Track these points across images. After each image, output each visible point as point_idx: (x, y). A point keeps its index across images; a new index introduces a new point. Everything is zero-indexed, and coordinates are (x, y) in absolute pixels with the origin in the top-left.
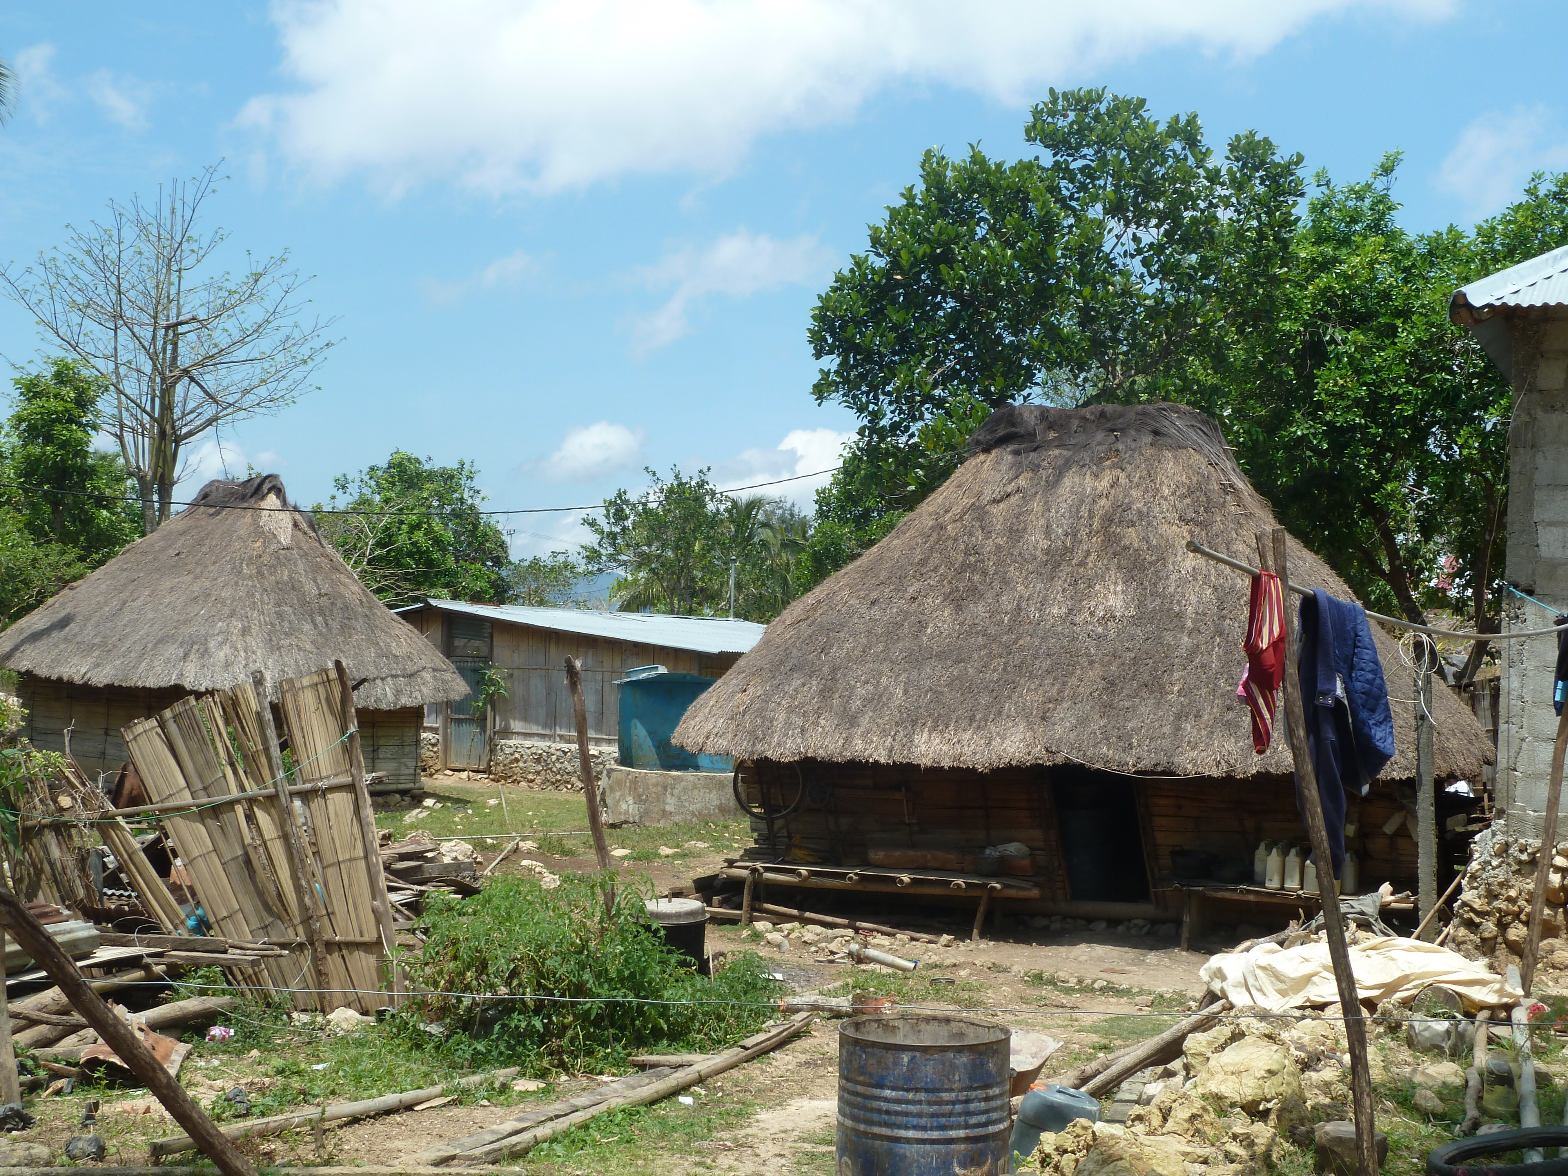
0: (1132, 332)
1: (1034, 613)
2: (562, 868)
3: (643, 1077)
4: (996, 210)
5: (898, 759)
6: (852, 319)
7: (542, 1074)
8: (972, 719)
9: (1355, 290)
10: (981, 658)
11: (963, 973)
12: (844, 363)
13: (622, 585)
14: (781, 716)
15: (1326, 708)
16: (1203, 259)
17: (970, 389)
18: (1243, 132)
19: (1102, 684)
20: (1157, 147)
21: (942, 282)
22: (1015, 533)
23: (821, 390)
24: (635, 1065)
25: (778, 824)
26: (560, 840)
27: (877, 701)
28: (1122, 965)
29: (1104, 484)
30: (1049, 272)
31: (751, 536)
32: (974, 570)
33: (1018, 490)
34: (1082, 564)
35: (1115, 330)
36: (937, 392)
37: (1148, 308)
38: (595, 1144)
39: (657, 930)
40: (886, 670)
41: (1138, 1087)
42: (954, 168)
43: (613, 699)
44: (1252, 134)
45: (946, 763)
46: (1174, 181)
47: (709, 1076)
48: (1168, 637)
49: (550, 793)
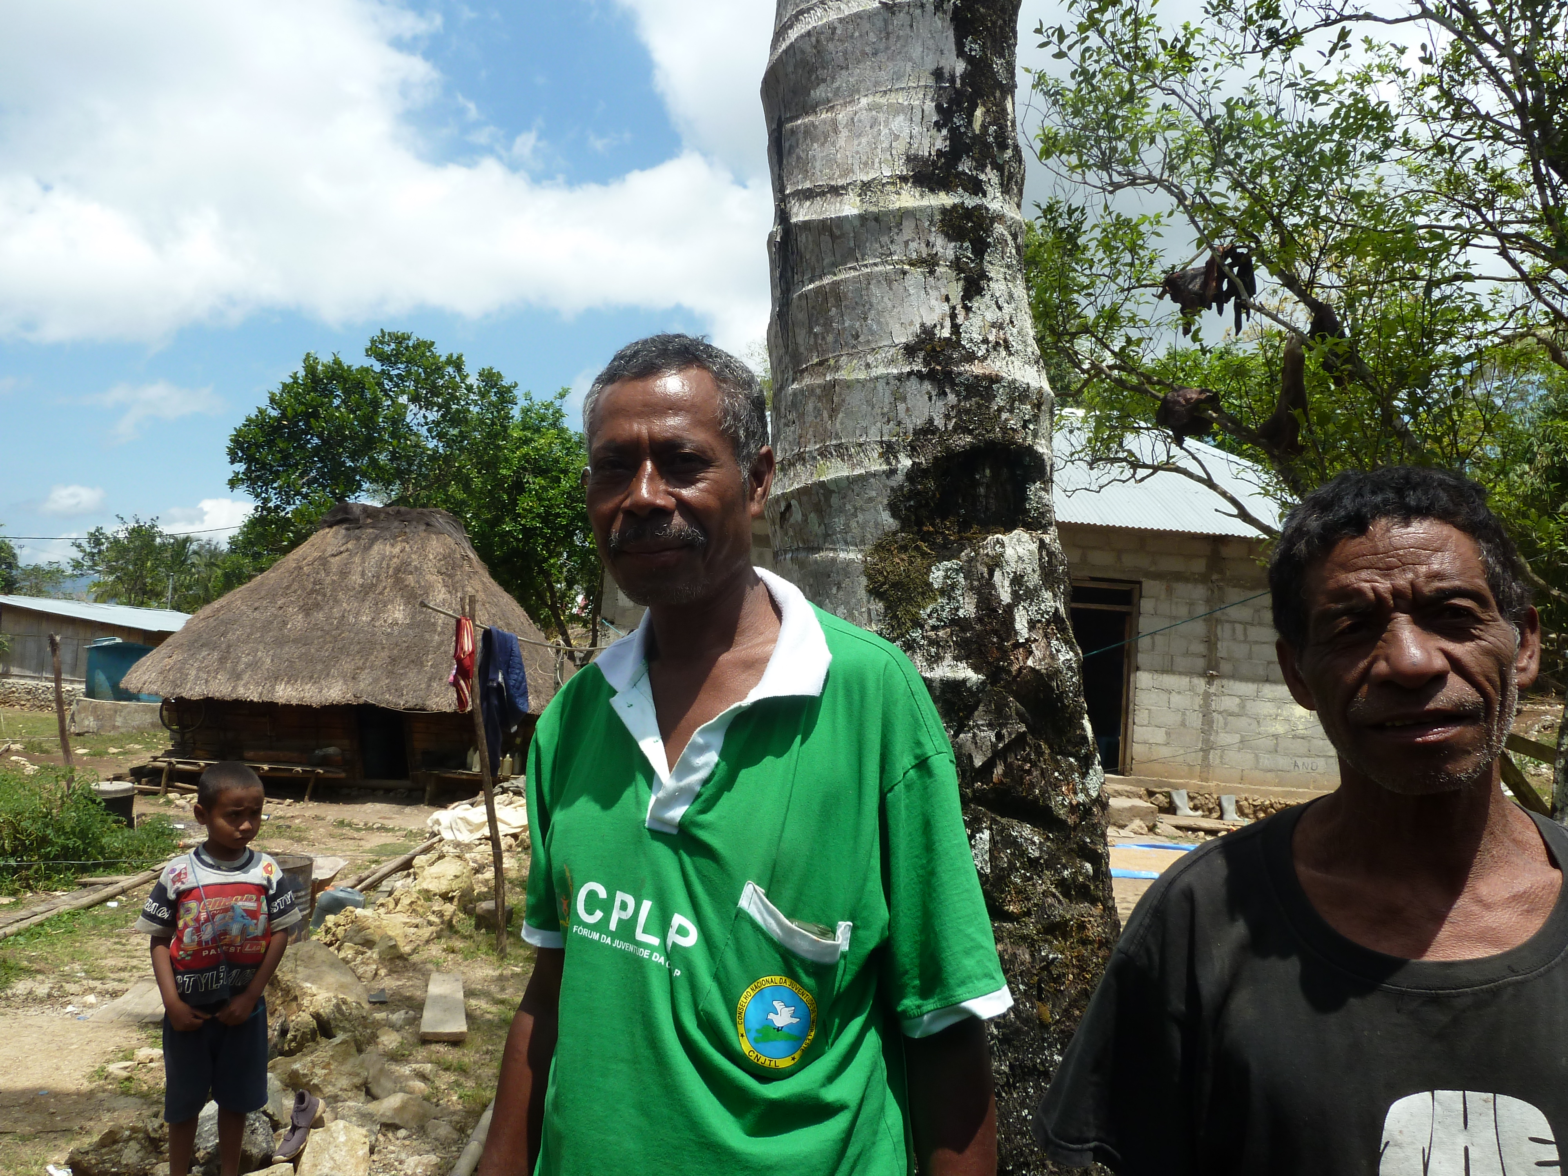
0: (420, 466)
1: (352, 620)
2: (41, 761)
3: (84, 892)
4: (345, 391)
5: (266, 699)
6: (255, 444)
7: (14, 893)
8: (311, 677)
9: (541, 456)
10: (319, 643)
11: (297, 821)
12: (248, 469)
13: (98, 584)
14: (193, 673)
15: (492, 687)
16: (461, 432)
17: (324, 490)
18: (486, 367)
19: (389, 660)
20: (439, 369)
21: (311, 428)
22: (344, 574)
23: (233, 483)
24: (79, 884)
25: (188, 736)
26: (40, 744)
27: (254, 665)
28: (391, 815)
29: (397, 550)
30: (375, 430)
31: (185, 560)
32: (317, 592)
33: (347, 550)
34: (381, 593)
35: (410, 465)
36: (304, 490)
37: (429, 455)
38: (47, 935)
39: (100, 803)
40: (261, 648)
41: (392, 883)
42: (323, 365)
43: (84, 656)
44: (491, 369)
45: (294, 702)
46: (448, 388)
47: (129, 889)
48: (427, 636)
49: (37, 713)
